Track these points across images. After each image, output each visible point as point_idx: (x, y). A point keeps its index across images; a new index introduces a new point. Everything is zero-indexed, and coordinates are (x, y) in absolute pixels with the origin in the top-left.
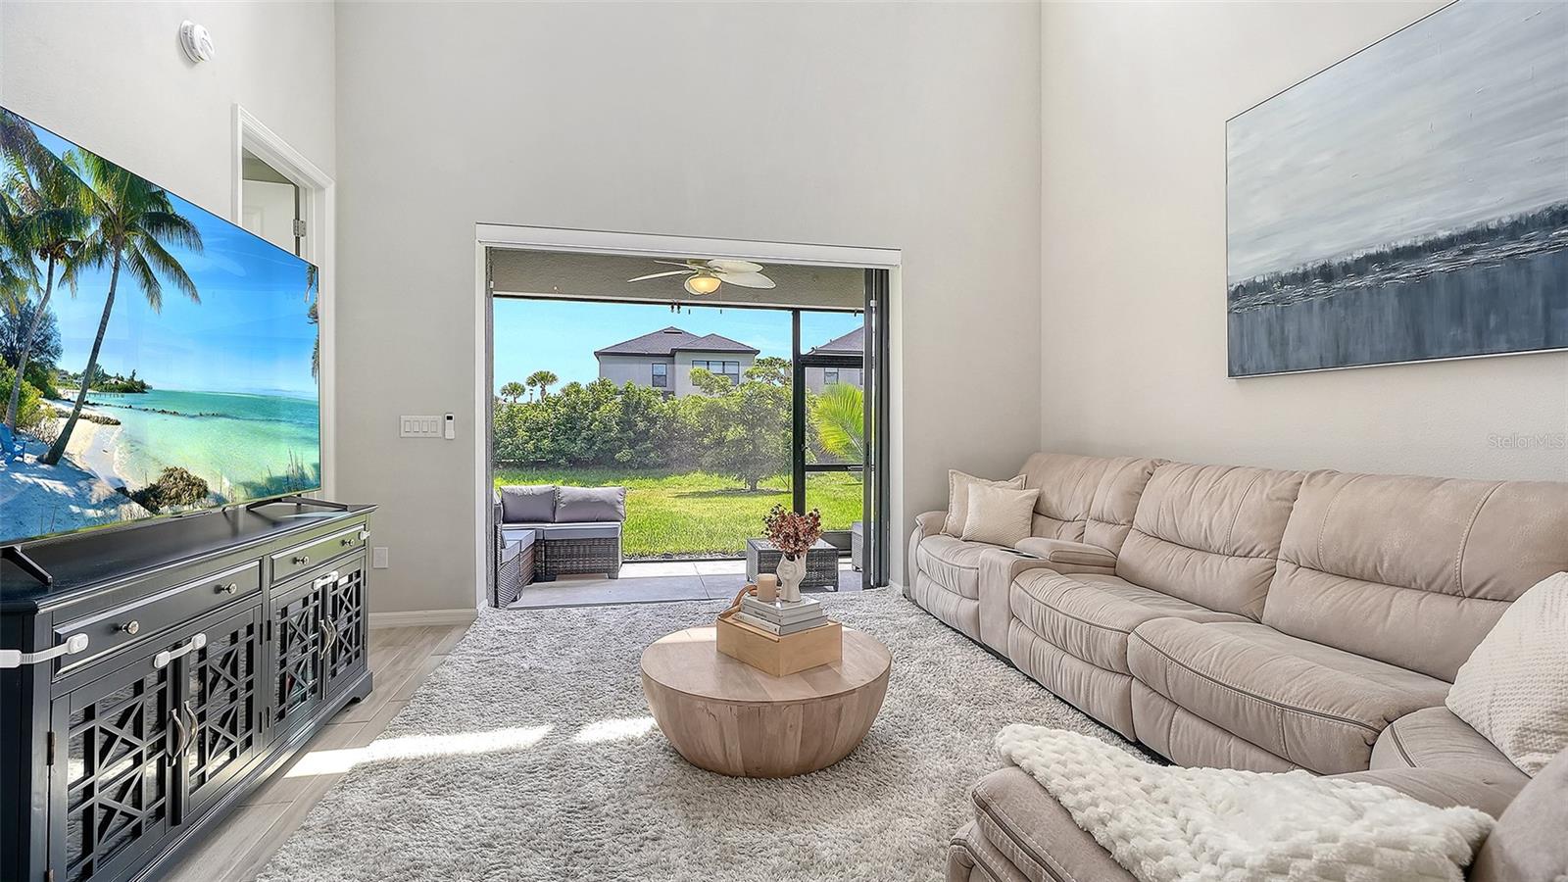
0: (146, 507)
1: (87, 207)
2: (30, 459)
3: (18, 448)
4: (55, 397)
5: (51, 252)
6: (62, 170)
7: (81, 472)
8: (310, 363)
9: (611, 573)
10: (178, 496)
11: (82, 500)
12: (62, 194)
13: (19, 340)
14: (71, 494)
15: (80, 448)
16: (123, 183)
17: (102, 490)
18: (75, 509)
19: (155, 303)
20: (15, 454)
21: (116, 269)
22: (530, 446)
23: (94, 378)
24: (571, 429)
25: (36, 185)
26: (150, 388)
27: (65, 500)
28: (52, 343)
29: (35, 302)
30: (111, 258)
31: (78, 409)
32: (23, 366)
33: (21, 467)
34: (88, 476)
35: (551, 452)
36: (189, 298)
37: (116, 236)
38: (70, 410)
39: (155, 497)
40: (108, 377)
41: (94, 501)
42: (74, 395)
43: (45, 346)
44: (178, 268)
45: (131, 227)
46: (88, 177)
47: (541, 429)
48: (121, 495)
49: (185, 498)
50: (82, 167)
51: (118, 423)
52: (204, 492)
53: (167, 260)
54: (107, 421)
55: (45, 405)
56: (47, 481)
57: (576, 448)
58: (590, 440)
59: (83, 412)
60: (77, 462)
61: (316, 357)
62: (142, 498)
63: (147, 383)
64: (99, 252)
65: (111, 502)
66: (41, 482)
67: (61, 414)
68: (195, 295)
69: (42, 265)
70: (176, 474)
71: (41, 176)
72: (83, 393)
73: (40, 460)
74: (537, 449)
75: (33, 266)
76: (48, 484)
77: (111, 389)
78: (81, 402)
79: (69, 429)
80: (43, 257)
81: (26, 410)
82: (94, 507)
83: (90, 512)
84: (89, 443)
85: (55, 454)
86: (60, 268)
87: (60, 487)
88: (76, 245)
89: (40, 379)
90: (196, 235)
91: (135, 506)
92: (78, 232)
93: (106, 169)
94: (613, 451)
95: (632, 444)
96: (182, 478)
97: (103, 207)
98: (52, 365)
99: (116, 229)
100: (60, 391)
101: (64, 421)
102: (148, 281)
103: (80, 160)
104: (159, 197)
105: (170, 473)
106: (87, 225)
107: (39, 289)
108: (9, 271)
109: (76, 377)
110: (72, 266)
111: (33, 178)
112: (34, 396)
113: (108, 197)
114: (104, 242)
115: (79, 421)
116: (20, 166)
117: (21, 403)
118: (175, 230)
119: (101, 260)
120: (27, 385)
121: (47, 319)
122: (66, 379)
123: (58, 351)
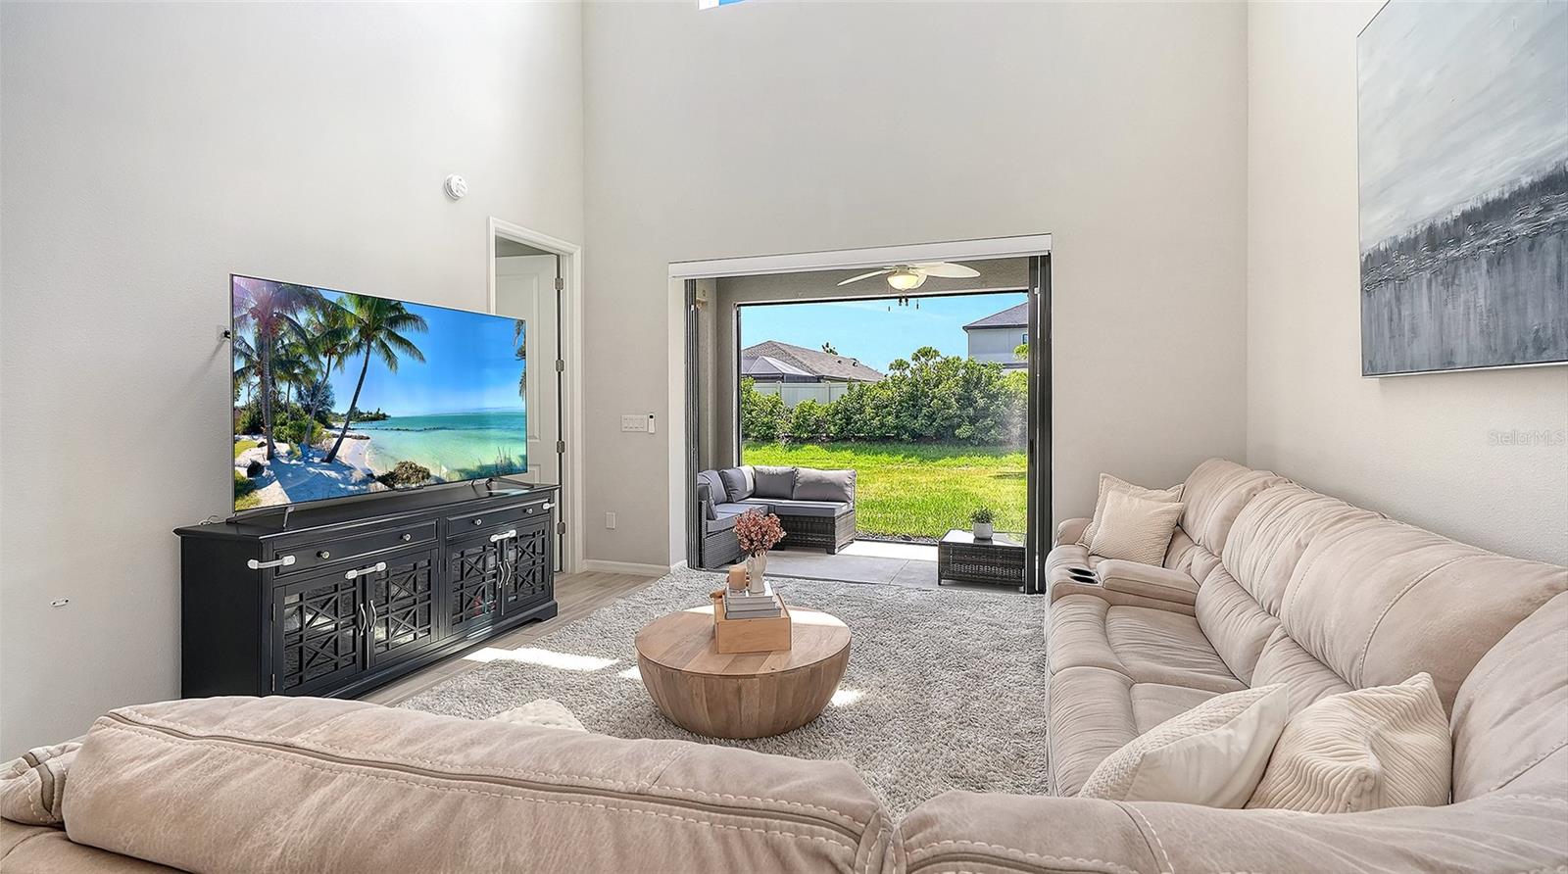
0: (386, 485)
1: (350, 323)
2: (317, 460)
3: (310, 455)
4: (331, 427)
5: (329, 352)
6: (336, 307)
7: (345, 466)
8: (518, 387)
9: (830, 549)
10: (408, 478)
11: (346, 481)
12: (336, 321)
13: (312, 400)
14: (340, 478)
15: (344, 454)
16: (373, 305)
17: (358, 475)
18: (342, 486)
19: (393, 368)
20: (309, 458)
21: (368, 354)
22: (876, 422)
23: (354, 415)
24: (914, 406)
25: (321, 320)
26: (389, 417)
27: (336, 481)
28: (330, 399)
29: (320, 379)
30: (365, 348)
31: (344, 432)
32: (313, 413)
33: (312, 464)
34: (349, 468)
35: (896, 428)
36: (417, 360)
37: (368, 335)
38: (339, 433)
39: (392, 479)
40: (363, 414)
41: (353, 481)
42: (341, 425)
43: (327, 402)
44: (409, 344)
45: (379, 328)
46: (351, 308)
47: (887, 406)
48: (370, 478)
49: (412, 480)
50: (348, 304)
51: (368, 438)
52: (429, 476)
53: (401, 341)
54: (362, 438)
55: (326, 432)
56: (327, 472)
57: (917, 424)
58: (931, 417)
59: (347, 434)
60: (343, 460)
61: (523, 383)
62: (383, 479)
63: (387, 414)
64: (358, 346)
65: (364, 482)
66: (322, 472)
67: (334, 436)
68: (422, 358)
69: (324, 360)
70: (407, 465)
71: (325, 315)
72: (347, 424)
73: (322, 461)
74: (883, 425)
75: (320, 362)
76: (326, 473)
77: (365, 420)
78: (346, 428)
79: (339, 443)
80: (325, 356)
81: (315, 435)
82: (354, 485)
83: (351, 488)
84: (350, 450)
85: (331, 457)
86: (334, 359)
87: (333, 474)
88: (343, 346)
89: (324, 419)
90: (422, 321)
91: (379, 484)
92: (345, 338)
93: (362, 300)
94: (953, 428)
95: (973, 421)
96: (411, 468)
97: (360, 321)
98: (329, 410)
99: (367, 333)
100: (334, 424)
101: (336, 440)
102: (389, 356)
103: (346, 299)
104: (396, 306)
105: (403, 465)
106: (351, 333)
107: (322, 372)
108: (307, 367)
109: (343, 415)
110: (341, 357)
111: (320, 317)
112: (320, 428)
113: (363, 315)
114: (361, 340)
115: (345, 439)
116: (313, 313)
117: (313, 432)
118: (408, 322)
119: (359, 351)
120: (316, 422)
121: (327, 387)
122: (337, 417)
123: (333, 403)
